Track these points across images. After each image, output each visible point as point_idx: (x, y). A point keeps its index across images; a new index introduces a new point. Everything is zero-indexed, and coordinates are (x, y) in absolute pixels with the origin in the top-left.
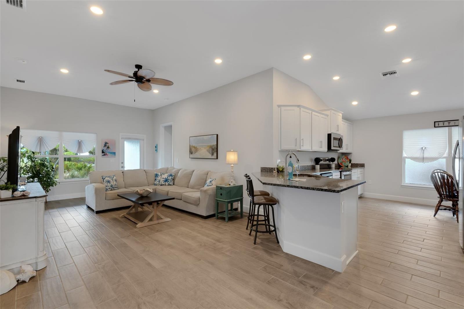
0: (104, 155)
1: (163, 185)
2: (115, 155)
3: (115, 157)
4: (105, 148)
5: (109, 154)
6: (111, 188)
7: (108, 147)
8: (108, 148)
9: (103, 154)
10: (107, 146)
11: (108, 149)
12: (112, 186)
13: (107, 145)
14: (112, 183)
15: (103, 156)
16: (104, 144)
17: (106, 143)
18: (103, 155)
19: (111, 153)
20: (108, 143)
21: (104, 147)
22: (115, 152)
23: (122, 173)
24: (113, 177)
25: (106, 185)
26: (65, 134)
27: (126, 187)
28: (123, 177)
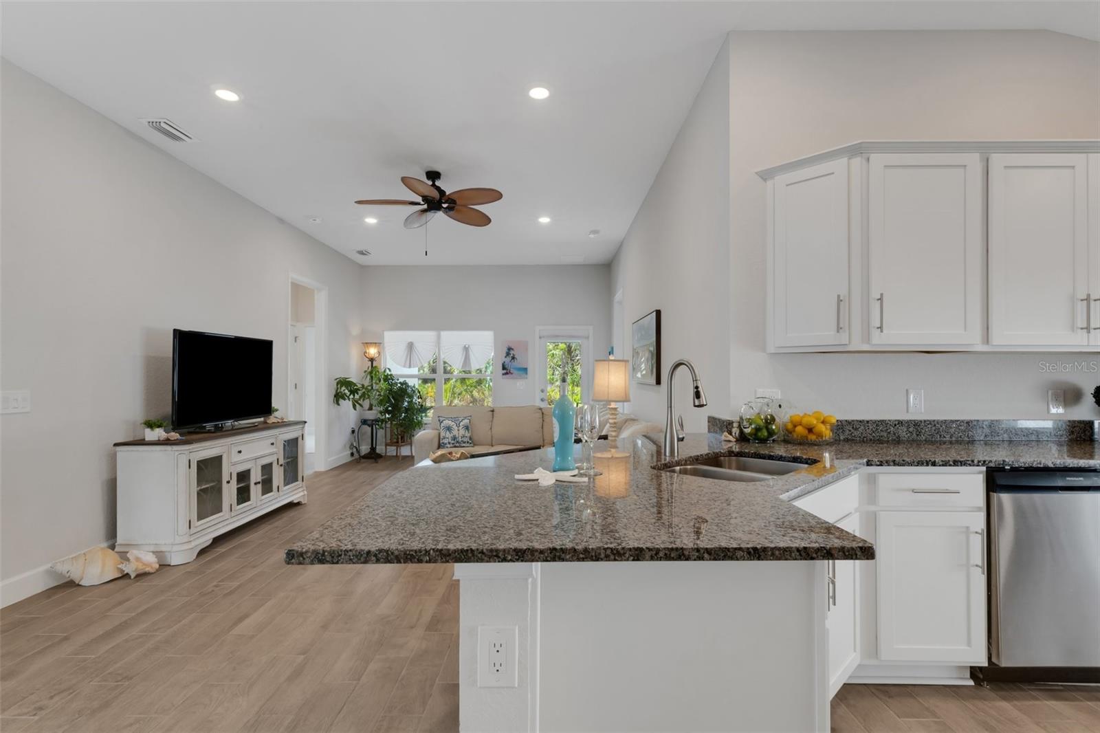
0: (507, 374)
2: (527, 374)
3: (527, 378)
4: (509, 359)
5: (515, 372)
6: (453, 442)
7: (513, 358)
9: (505, 371)
10: (512, 355)
11: (513, 361)
12: (454, 438)
13: (512, 352)
14: (455, 432)
15: (504, 376)
16: (506, 350)
17: (510, 349)
18: (503, 374)
19: (519, 369)
20: (512, 349)
21: (506, 357)
22: (526, 367)
23: (491, 413)
24: (460, 419)
25: (443, 434)
26: (444, 334)
27: (494, 444)
28: (492, 421)
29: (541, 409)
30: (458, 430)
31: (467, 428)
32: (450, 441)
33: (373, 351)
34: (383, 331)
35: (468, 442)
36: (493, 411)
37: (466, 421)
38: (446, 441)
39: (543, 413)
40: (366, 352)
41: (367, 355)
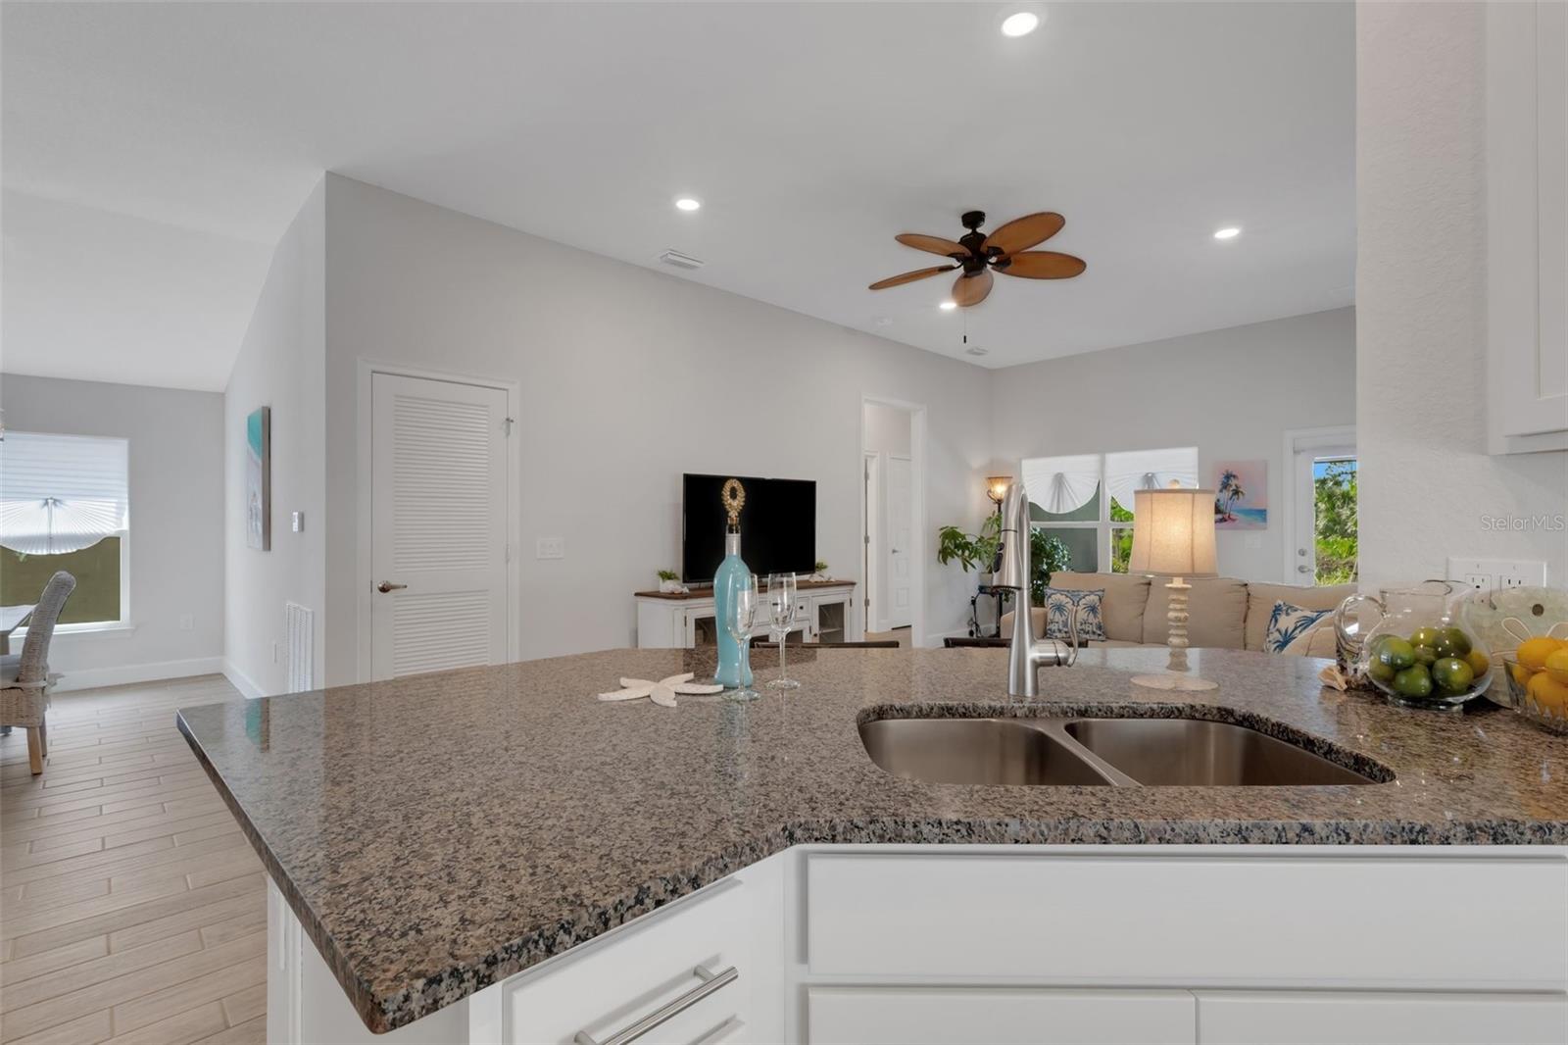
0: (1223, 520)
2: (1265, 520)
3: (1265, 528)
4: (1227, 494)
5: (1240, 517)
7: (1236, 492)
8: (1234, 494)
9: (1220, 516)
10: (1234, 487)
11: (1235, 497)
12: (1066, 624)
13: (1233, 482)
14: (1070, 614)
15: (1220, 525)
16: (1222, 478)
17: (1229, 476)
19: (1249, 512)
20: (1234, 476)
21: (1221, 491)
22: (1263, 508)
23: (1146, 587)
24: (1082, 594)
25: (1050, 616)
26: (1111, 458)
27: (1145, 641)
28: (1146, 601)
30: (1076, 612)
31: (1093, 609)
32: (1061, 627)
34: (1021, 459)
35: (1094, 633)
36: (1149, 584)
37: (1093, 598)
38: (1054, 627)
39: (1249, 594)
40: (990, 491)
41: (991, 494)
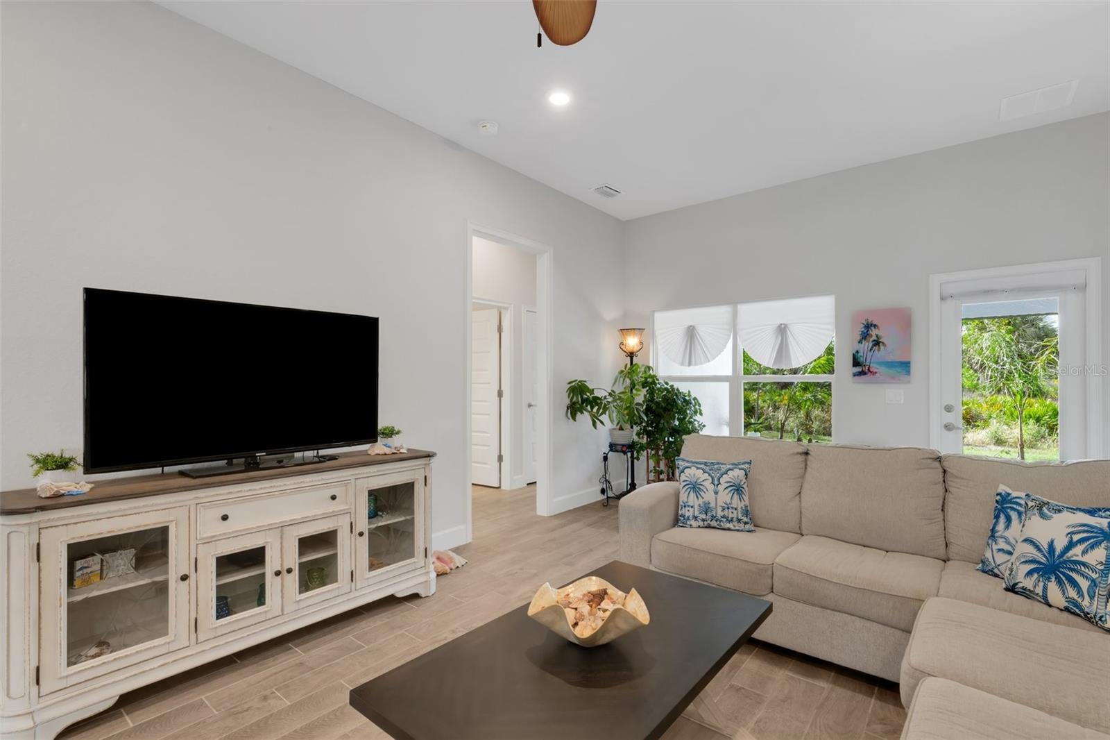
0: (862, 373)
1: (1026, 594)
2: (908, 373)
3: (909, 382)
4: (867, 345)
5: (881, 370)
6: (704, 516)
7: (877, 343)
8: (874, 345)
9: (858, 369)
10: (874, 338)
11: (876, 348)
12: (706, 509)
13: (874, 332)
14: (709, 496)
15: (856, 377)
16: (861, 328)
17: (869, 326)
19: (891, 365)
20: (875, 326)
21: (860, 342)
22: (906, 359)
23: (801, 458)
24: (724, 468)
25: (683, 497)
26: (744, 309)
27: (804, 529)
28: (803, 477)
29: (939, 459)
30: (716, 493)
31: (738, 489)
32: (697, 514)
33: (632, 342)
34: (654, 312)
35: (739, 521)
36: (807, 453)
37: (737, 474)
38: (688, 512)
39: (945, 472)
40: (623, 343)
41: (623, 347)
